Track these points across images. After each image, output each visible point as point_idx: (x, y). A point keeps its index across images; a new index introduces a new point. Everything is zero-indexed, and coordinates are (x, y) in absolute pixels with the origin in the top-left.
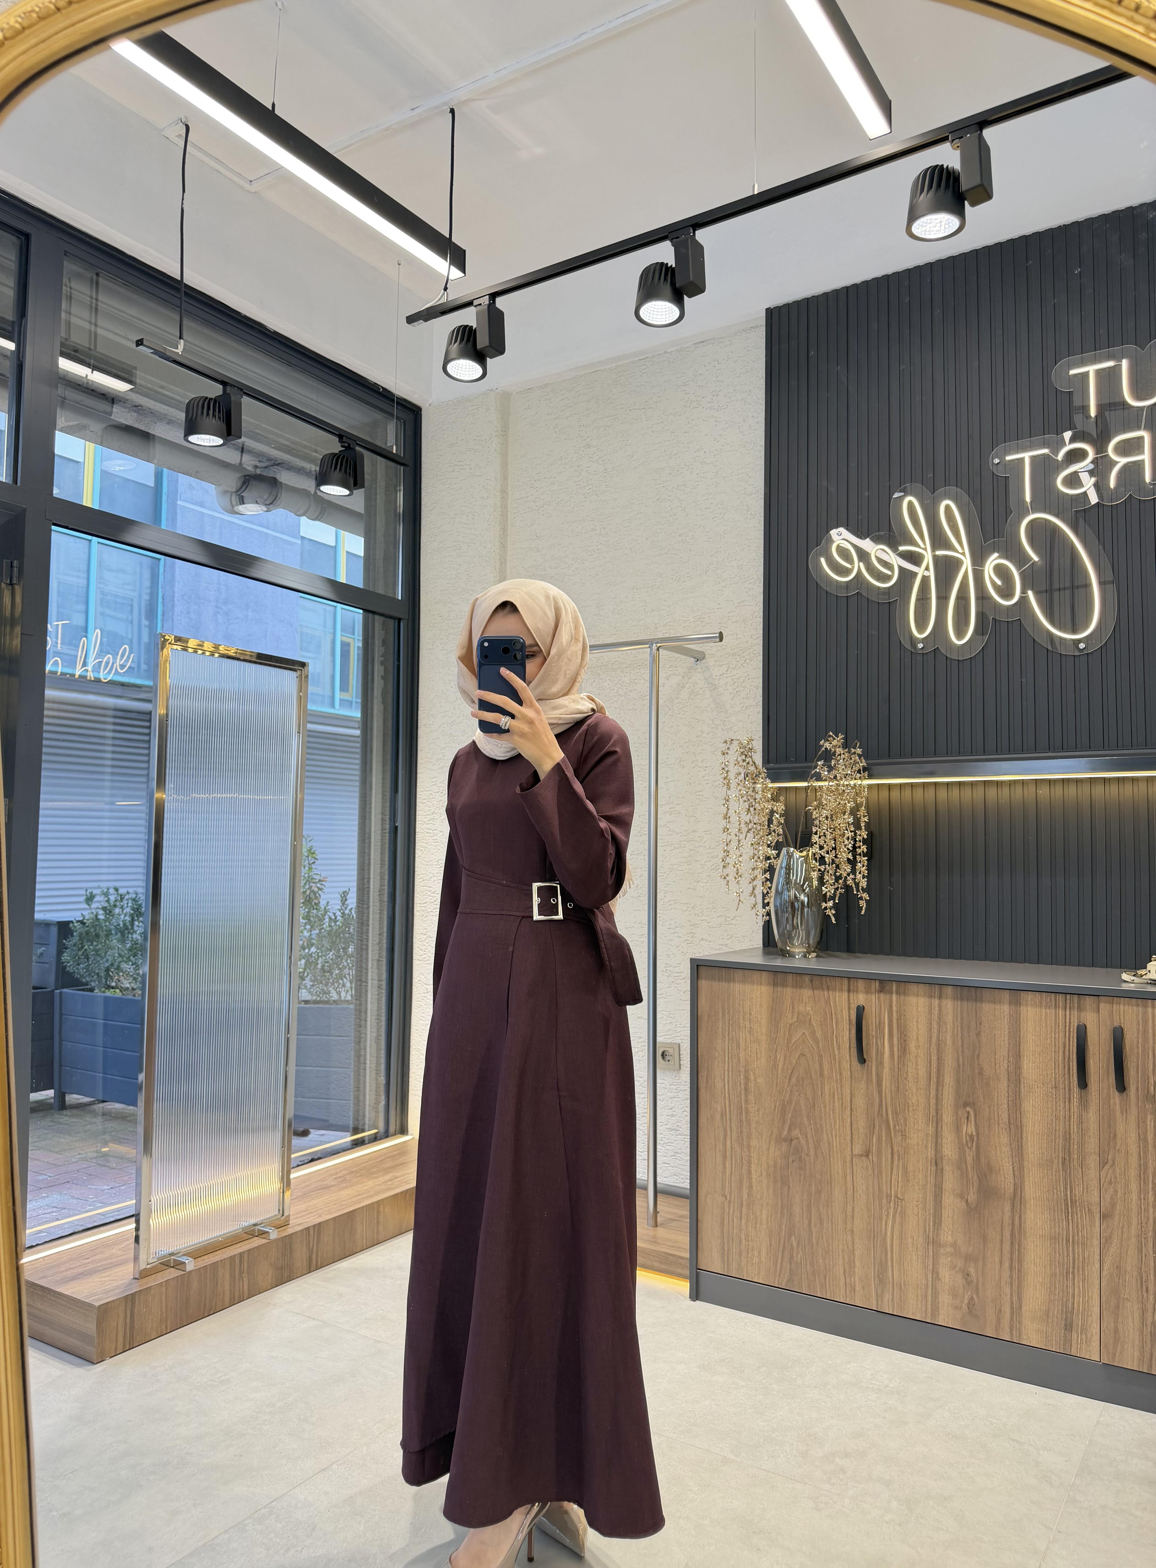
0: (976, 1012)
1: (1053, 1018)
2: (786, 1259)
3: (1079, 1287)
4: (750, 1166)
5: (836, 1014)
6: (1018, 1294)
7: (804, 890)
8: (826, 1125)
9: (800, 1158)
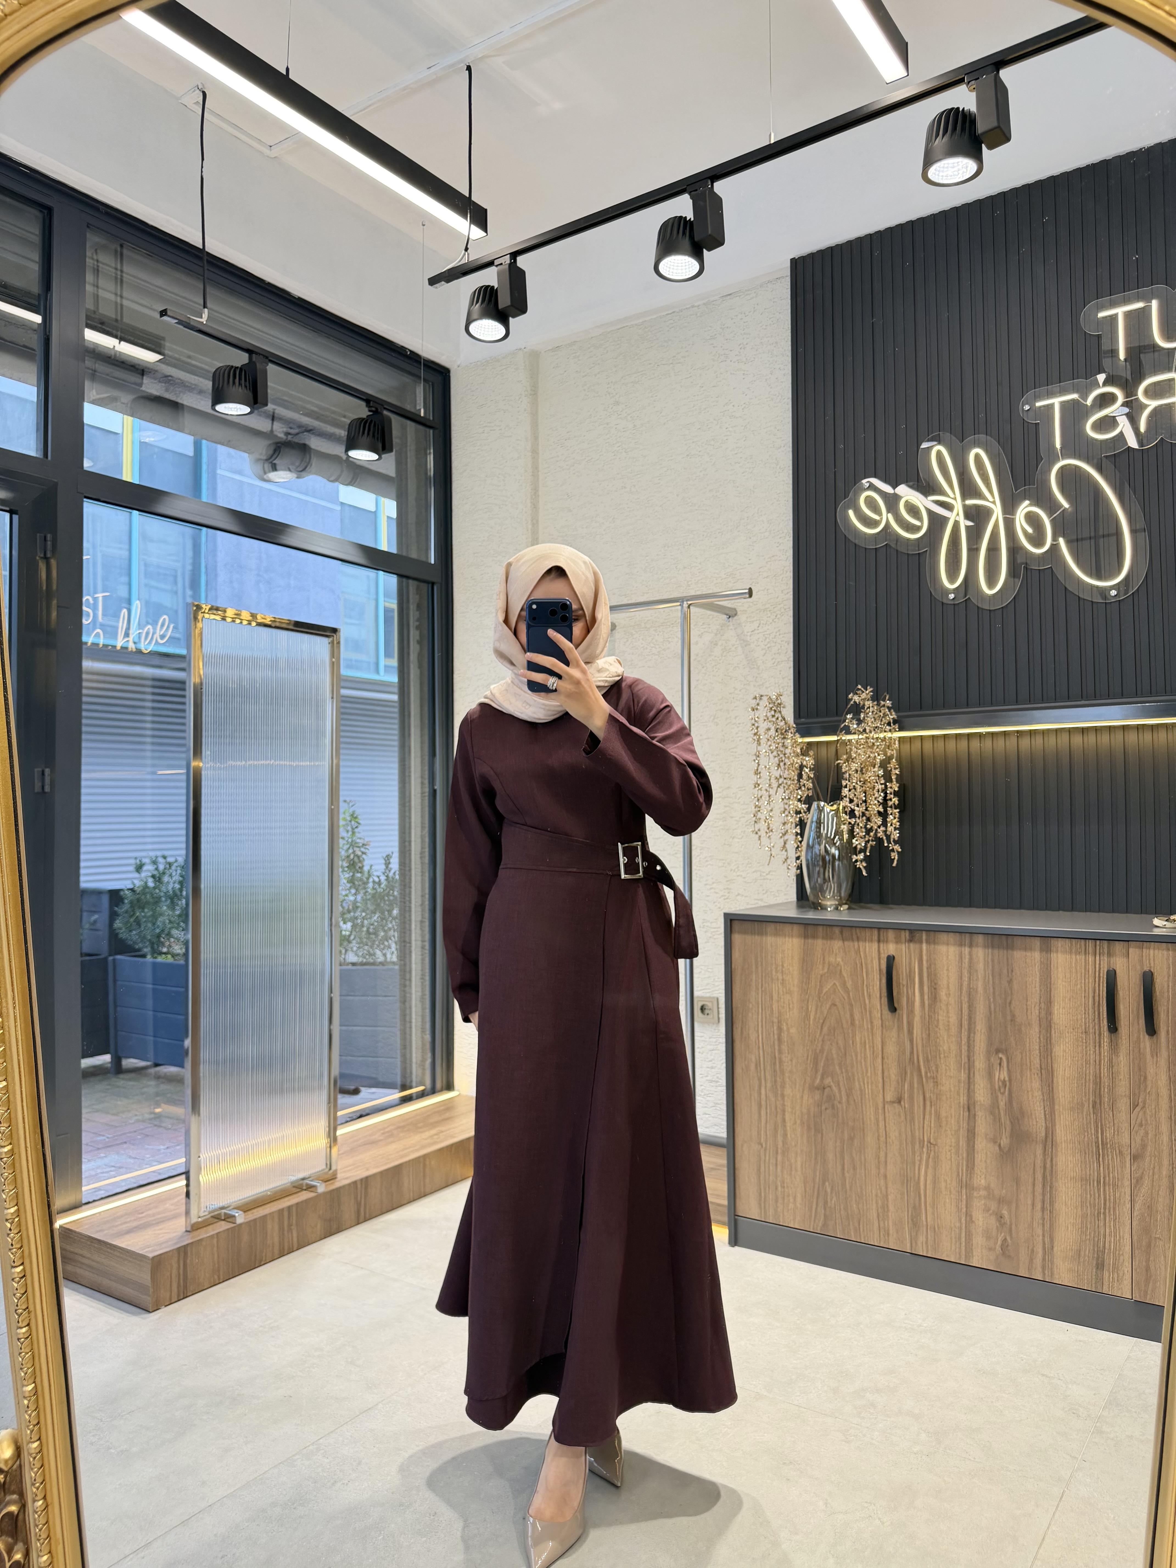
0: (1007, 959)
1: (1083, 964)
2: (821, 1204)
3: (1110, 1226)
4: (784, 1114)
5: (866, 964)
6: (1050, 1235)
7: (835, 844)
8: (858, 1073)
9: (833, 1106)
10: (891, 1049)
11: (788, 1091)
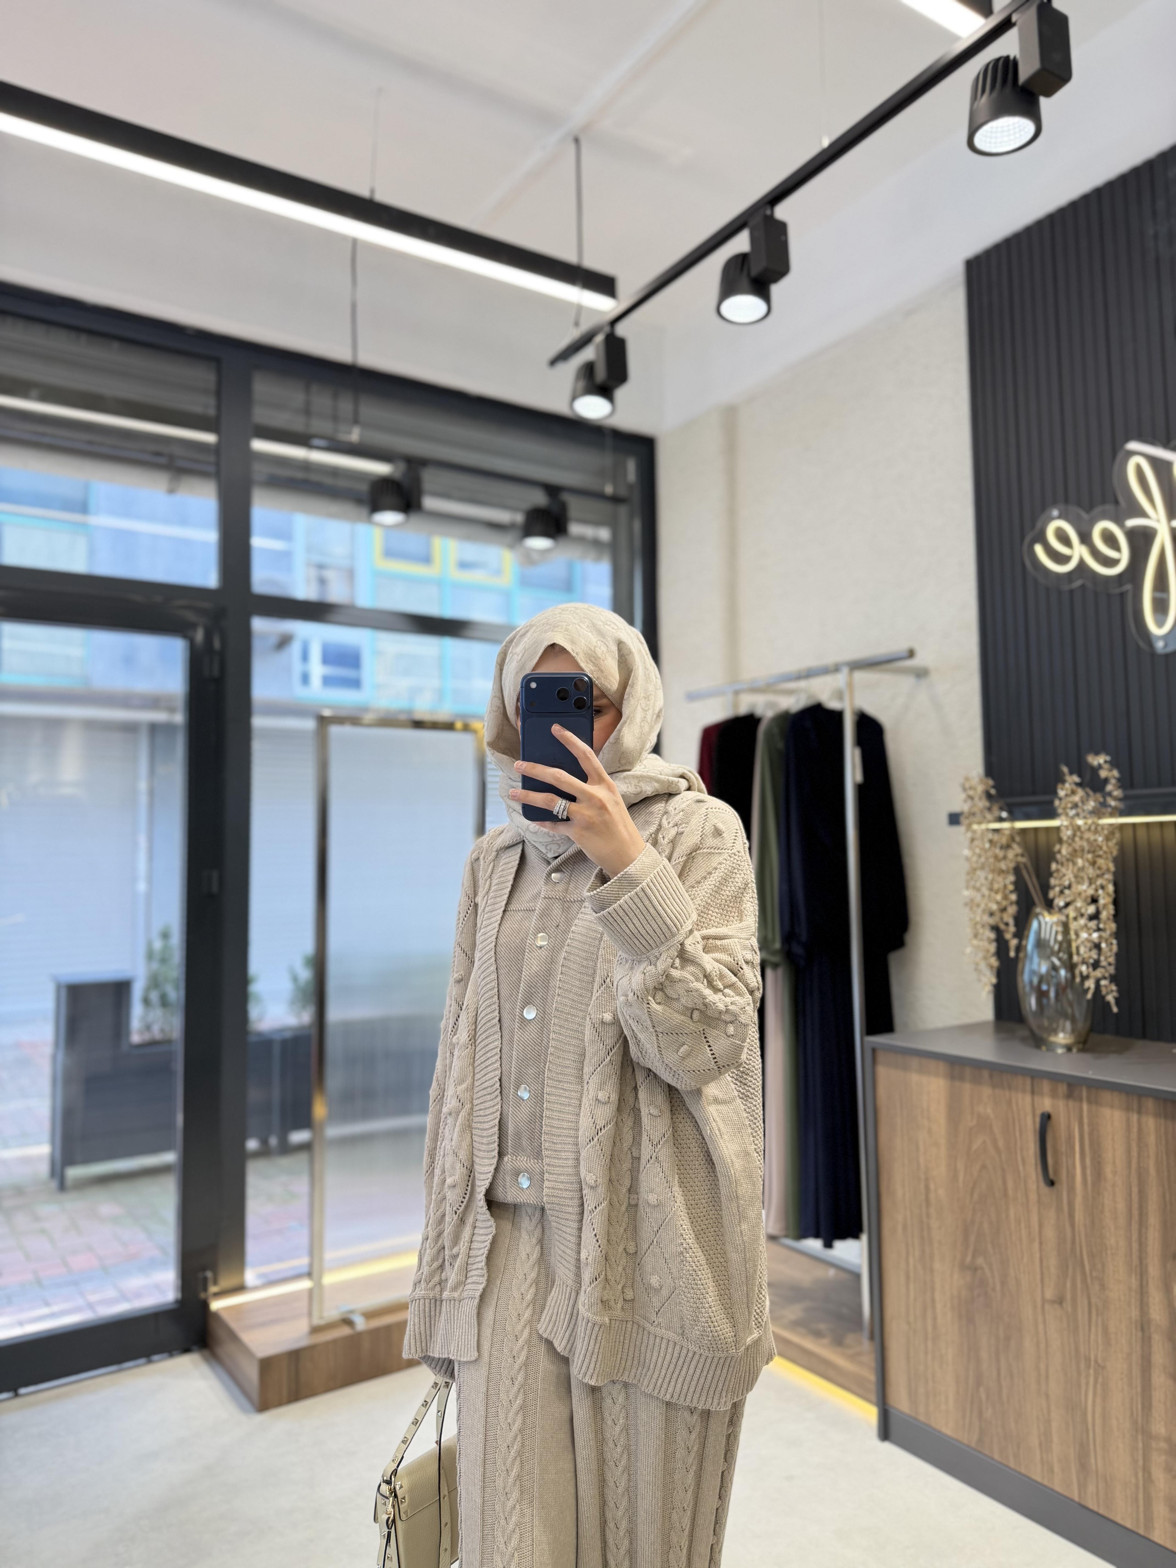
2: (976, 1413)
4: (933, 1294)
5: (1019, 1120)
8: (1013, 1256)
9: (986, 1293)
10: (1050, 1233)
11: (937, 1265)
